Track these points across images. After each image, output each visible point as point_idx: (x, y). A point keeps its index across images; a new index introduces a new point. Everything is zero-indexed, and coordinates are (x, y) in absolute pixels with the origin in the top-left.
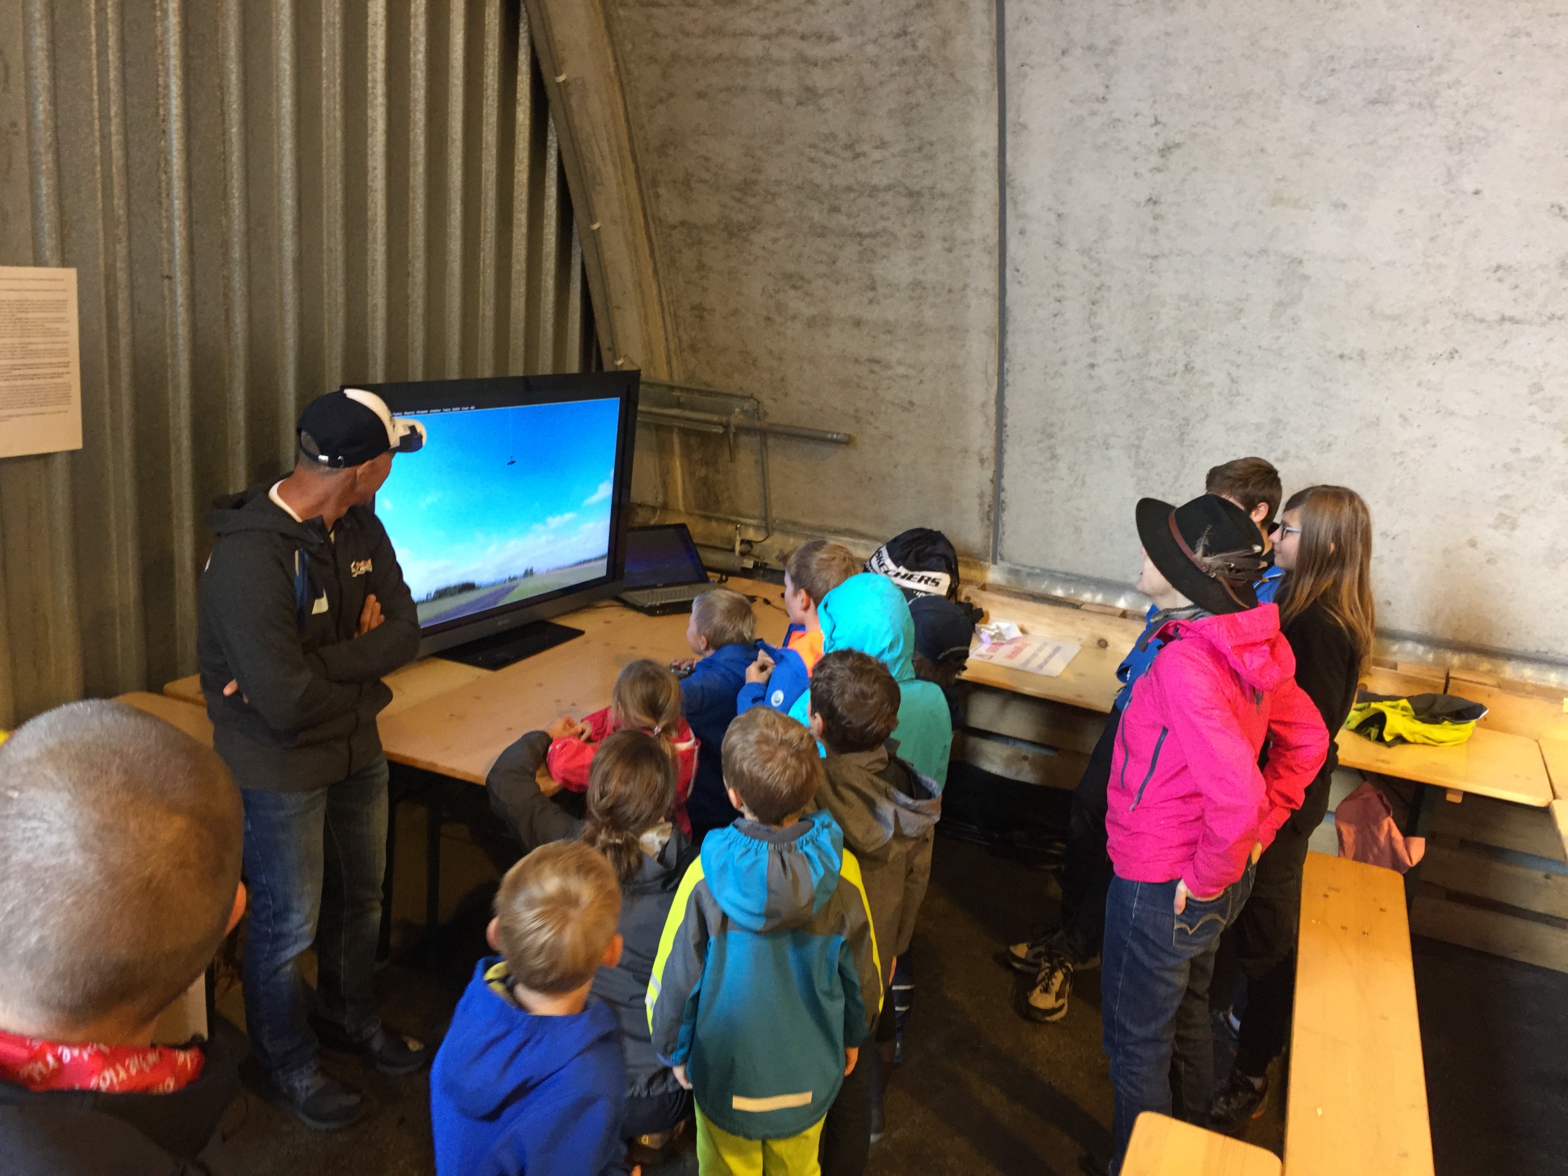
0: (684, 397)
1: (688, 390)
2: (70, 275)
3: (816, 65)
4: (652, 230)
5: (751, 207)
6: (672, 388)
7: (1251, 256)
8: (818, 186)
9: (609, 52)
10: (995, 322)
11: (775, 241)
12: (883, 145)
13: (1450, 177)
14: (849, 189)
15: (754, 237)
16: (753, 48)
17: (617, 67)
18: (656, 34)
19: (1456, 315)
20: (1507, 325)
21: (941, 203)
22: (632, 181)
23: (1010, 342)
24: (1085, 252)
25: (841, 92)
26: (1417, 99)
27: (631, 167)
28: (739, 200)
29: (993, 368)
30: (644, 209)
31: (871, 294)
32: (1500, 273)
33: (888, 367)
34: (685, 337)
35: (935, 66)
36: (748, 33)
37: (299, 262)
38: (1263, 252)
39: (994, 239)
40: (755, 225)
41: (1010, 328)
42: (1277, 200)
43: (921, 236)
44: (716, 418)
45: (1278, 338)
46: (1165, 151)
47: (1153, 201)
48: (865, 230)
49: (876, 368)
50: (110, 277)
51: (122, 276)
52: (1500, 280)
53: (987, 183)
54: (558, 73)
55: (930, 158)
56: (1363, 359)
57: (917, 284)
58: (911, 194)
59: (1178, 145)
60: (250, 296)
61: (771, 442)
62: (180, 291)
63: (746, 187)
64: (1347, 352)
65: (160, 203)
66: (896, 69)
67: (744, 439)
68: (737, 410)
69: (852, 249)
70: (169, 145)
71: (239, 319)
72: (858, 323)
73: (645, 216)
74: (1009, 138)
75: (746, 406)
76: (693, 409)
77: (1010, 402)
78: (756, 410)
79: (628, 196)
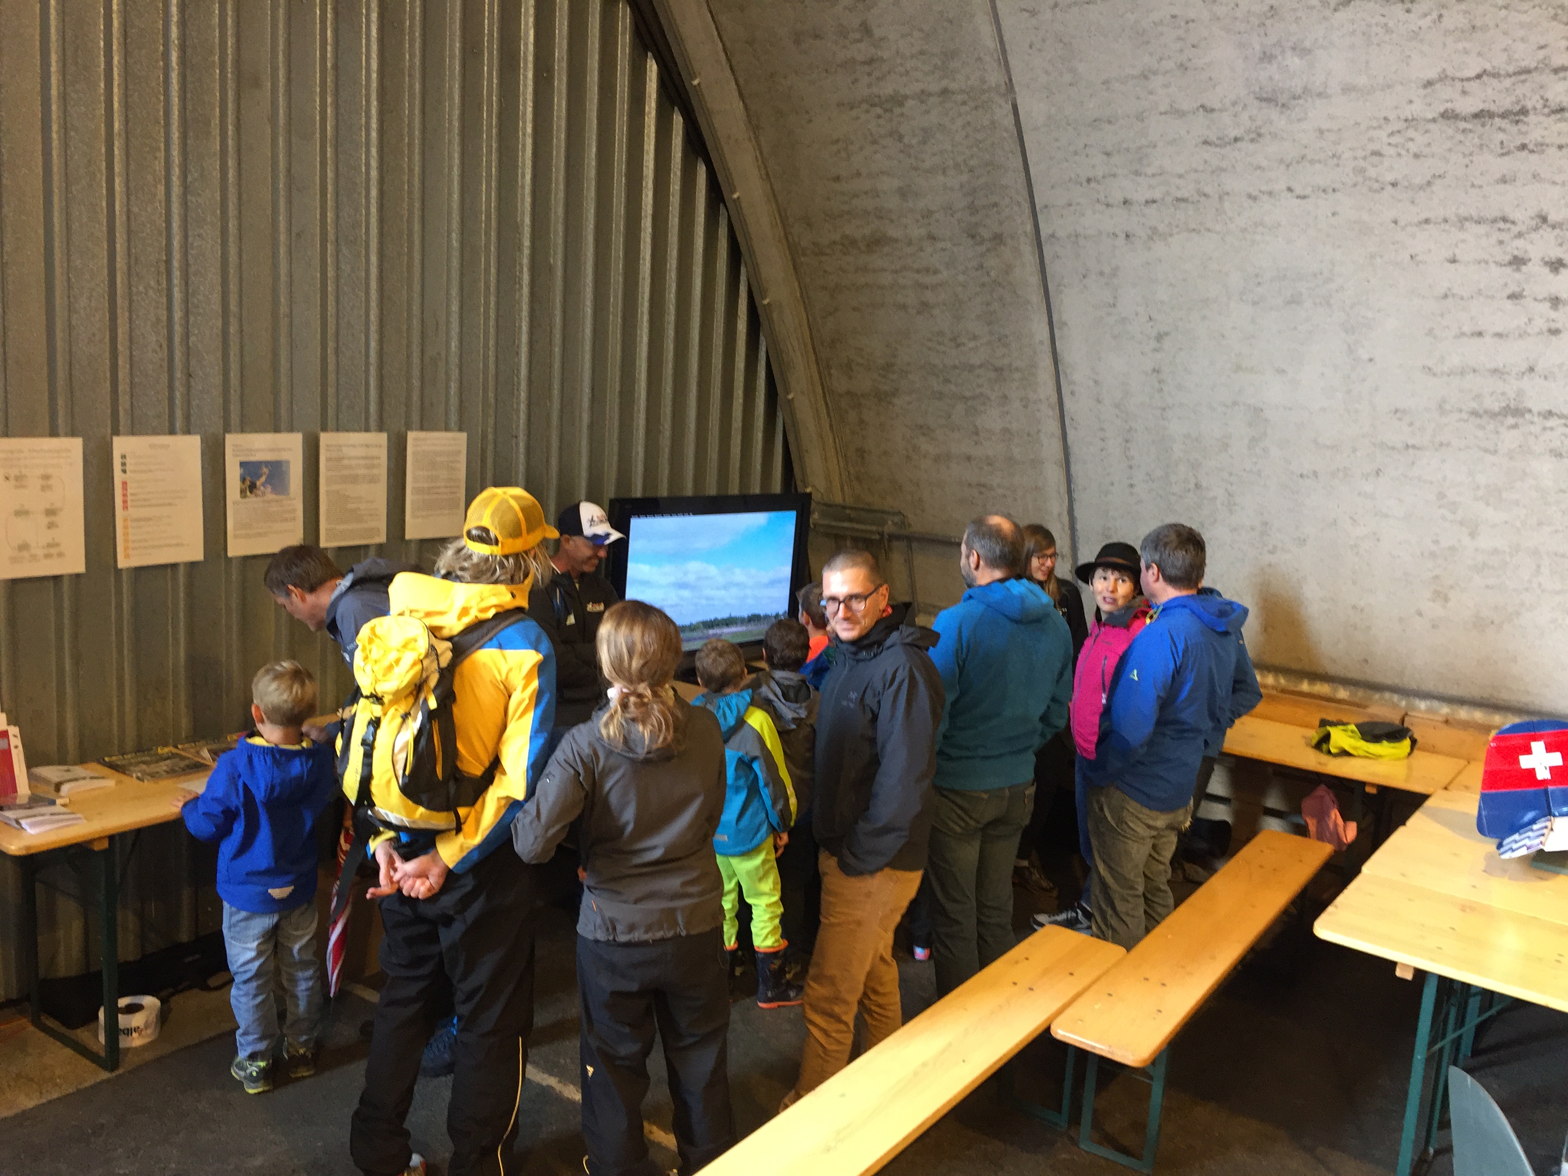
0: (853, 514)
1: (855, 509)
2: (464, 436)
3: (927, 288)
4: (828, 398)
5: (893, 380)
6: (844, 507)
7: (1227, 406)
8: (934, 366)
9: (796, 284)
10: (1061, 456)
11: (909, 403)
12: (975, 338)
13: (1351, 351)
14: (955, 367)
15: (895, 401)
16: (886, 279)
17: (802, 293)
18: (825, 272)
19: (1374, 445)
20: (1411, 451)
21: (1017, 376)
22: (814, 366)
23: (1074, 469)
24: (1117, 406)
25: (944, 305)
26: (1318, 301)
27: (812, 358)
28: (884, 377)
29: (1063, 489)
30: (822, 384)
31: (975, 438)
32: (1398, 415)
33: (991, 488)
34: (852, 470)
35: (1004, 288)
36: (884, 270)
37: (591, 426)
38: (1235, 403)
39: (1054, 398)
40: (895, 393)
41: (1072, 459)
42: (1238, 368)
43: (1005, 397)
44: (874, 528)
45: (1256, 463)
46: (1159, 337)
47: (1157, 371)
48: (968, 394)
49: (983, 490)
50: (484, 437)
51: (490, 437)
52: (1400, 419)
53: (1046, 361)
54: (763, 298)
55: (1006, 345)
56: (1316, 477)
57: (1006, 431)
58: (996, 370)
59: (1167, 334)
60: (560, 449)
61: (914, 545)
62: (522, 445)
63: (888, 367)
64: (1305, 473)
65: (513, 394)
66: (978, 289)
67: (895, 544)
68: (890, 522)
69: (960, 407)
70: (520, 360)
71: (554, 462)
72: (969, 458)
73: (823, 388)
74: (1056, 330)
75: (896, 519)
76: (858, 521)
77: (1077, 513)
78: (903, 523)
79: (811, 377)
